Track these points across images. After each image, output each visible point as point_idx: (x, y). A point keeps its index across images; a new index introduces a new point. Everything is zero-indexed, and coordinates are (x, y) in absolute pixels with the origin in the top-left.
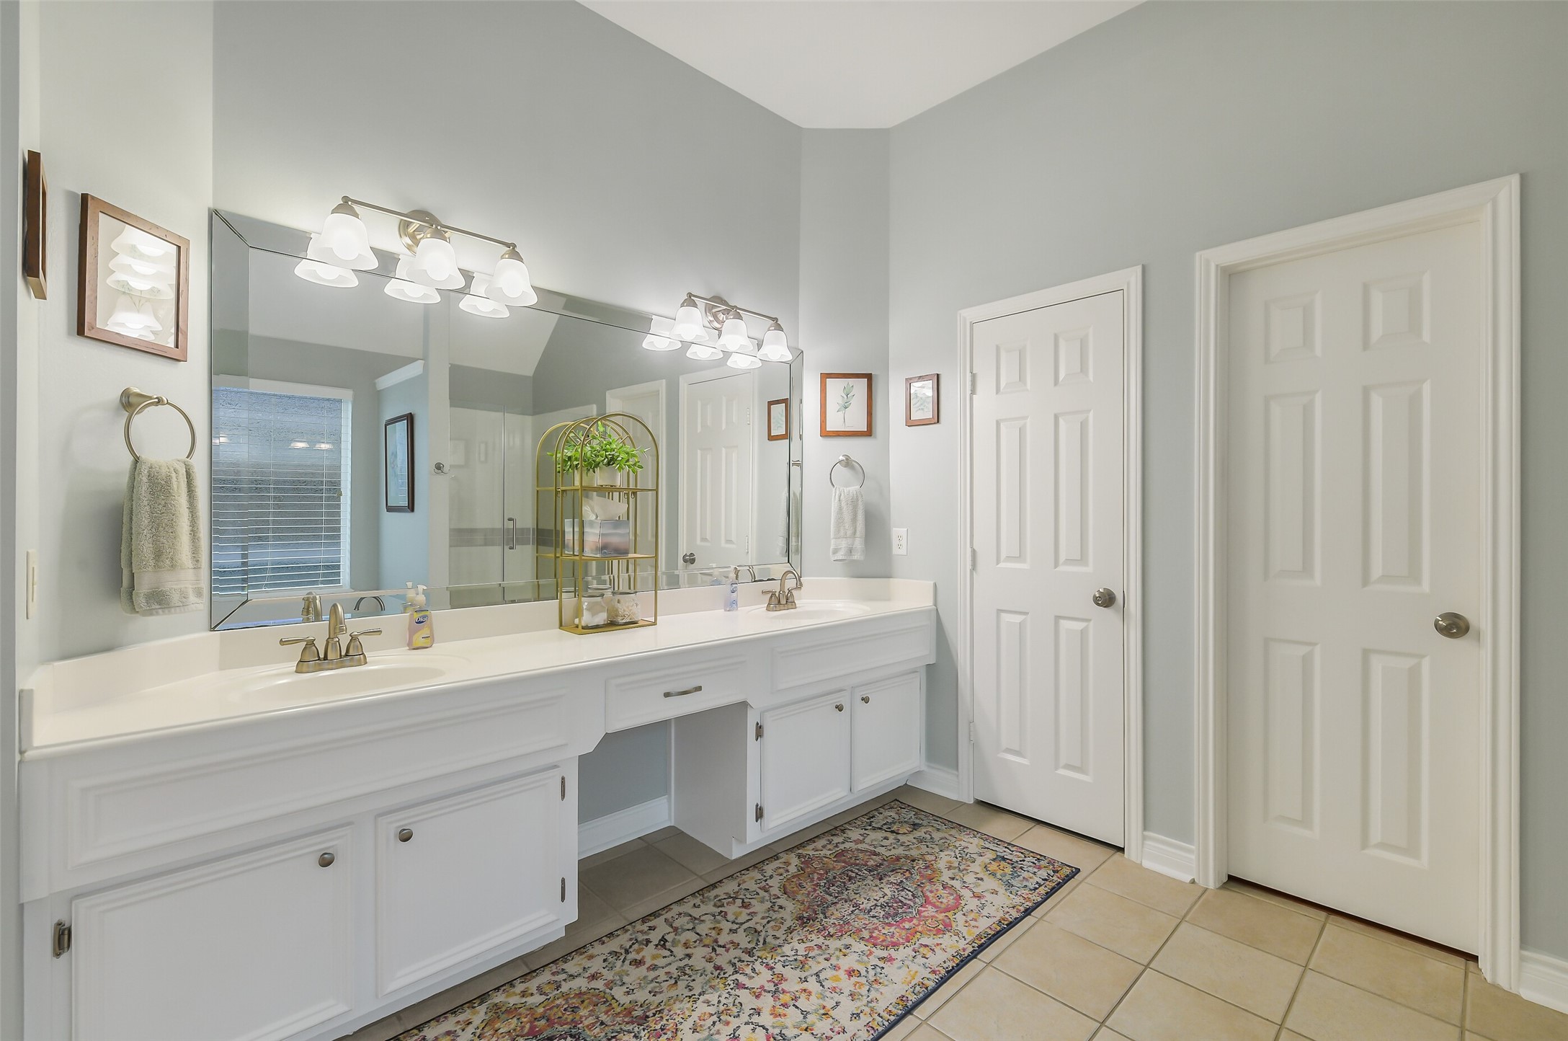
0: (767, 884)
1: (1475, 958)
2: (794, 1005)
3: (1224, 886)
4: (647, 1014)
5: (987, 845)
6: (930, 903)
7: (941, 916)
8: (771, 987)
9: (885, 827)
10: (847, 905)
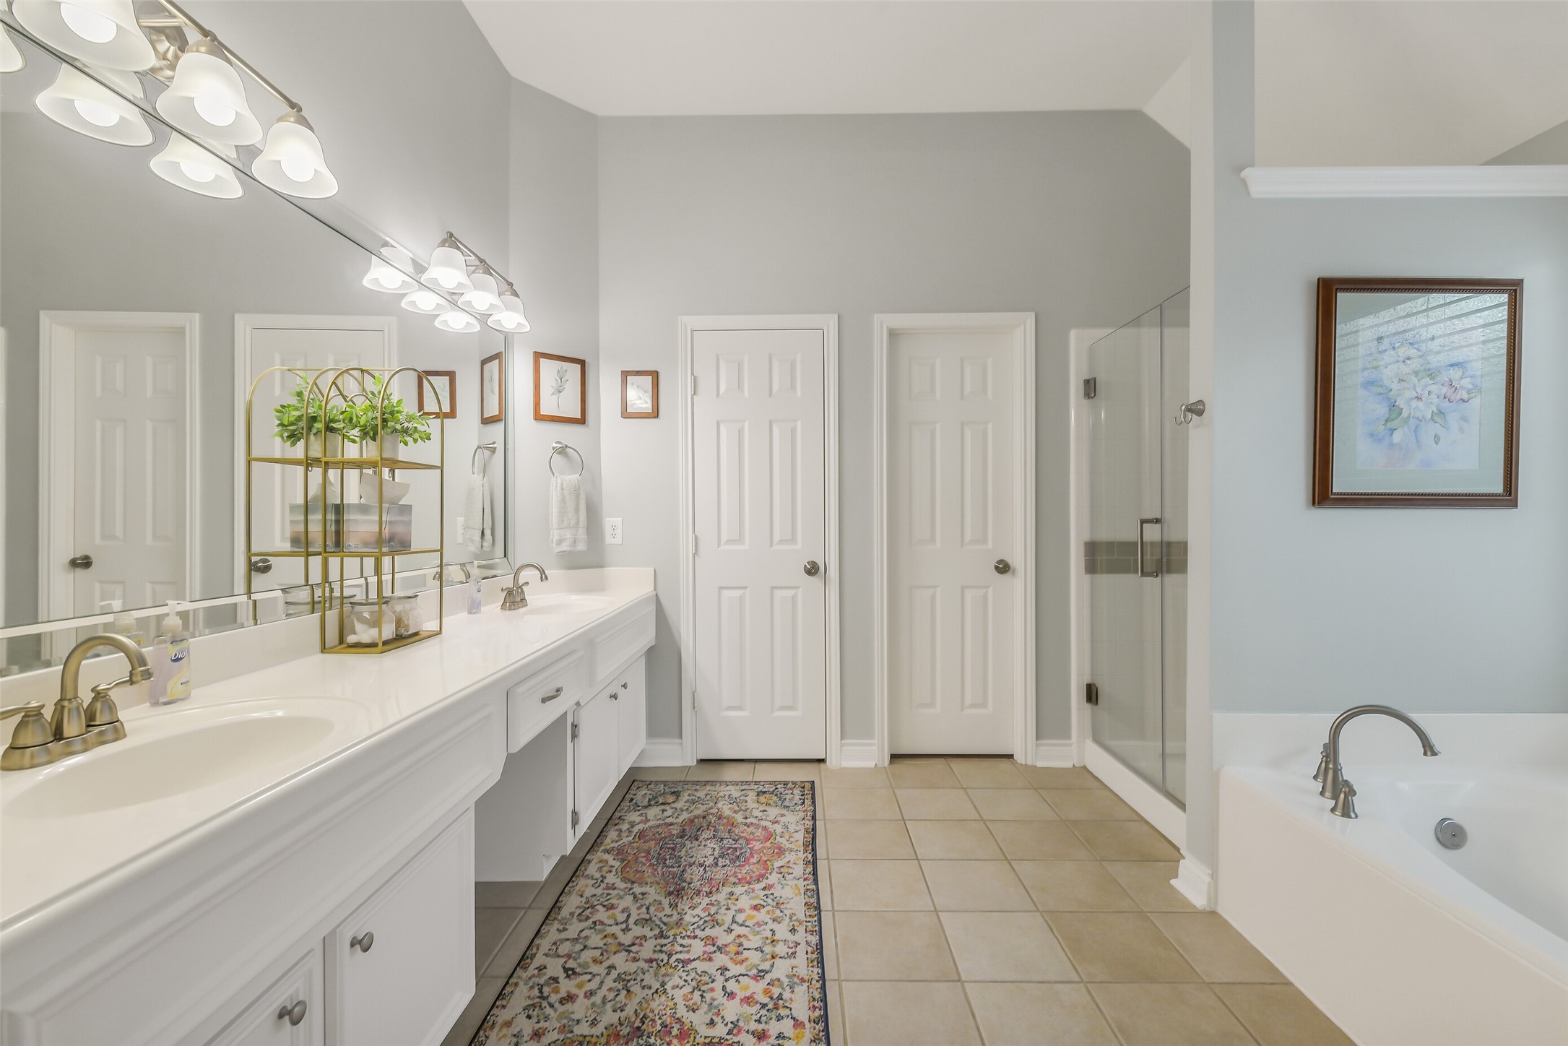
0: (607, 884)
1: (1010, 756)
2: (744, 949)
3: (891, 762)
4: (636, 1025)
5: (743, 788)
6: (751, 840)
7: (768, 844)
8: (712, 949)
9: (652, 803)
10: (694, 868)
